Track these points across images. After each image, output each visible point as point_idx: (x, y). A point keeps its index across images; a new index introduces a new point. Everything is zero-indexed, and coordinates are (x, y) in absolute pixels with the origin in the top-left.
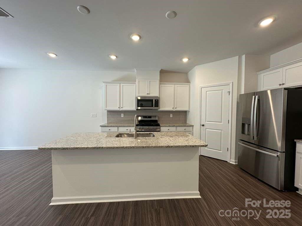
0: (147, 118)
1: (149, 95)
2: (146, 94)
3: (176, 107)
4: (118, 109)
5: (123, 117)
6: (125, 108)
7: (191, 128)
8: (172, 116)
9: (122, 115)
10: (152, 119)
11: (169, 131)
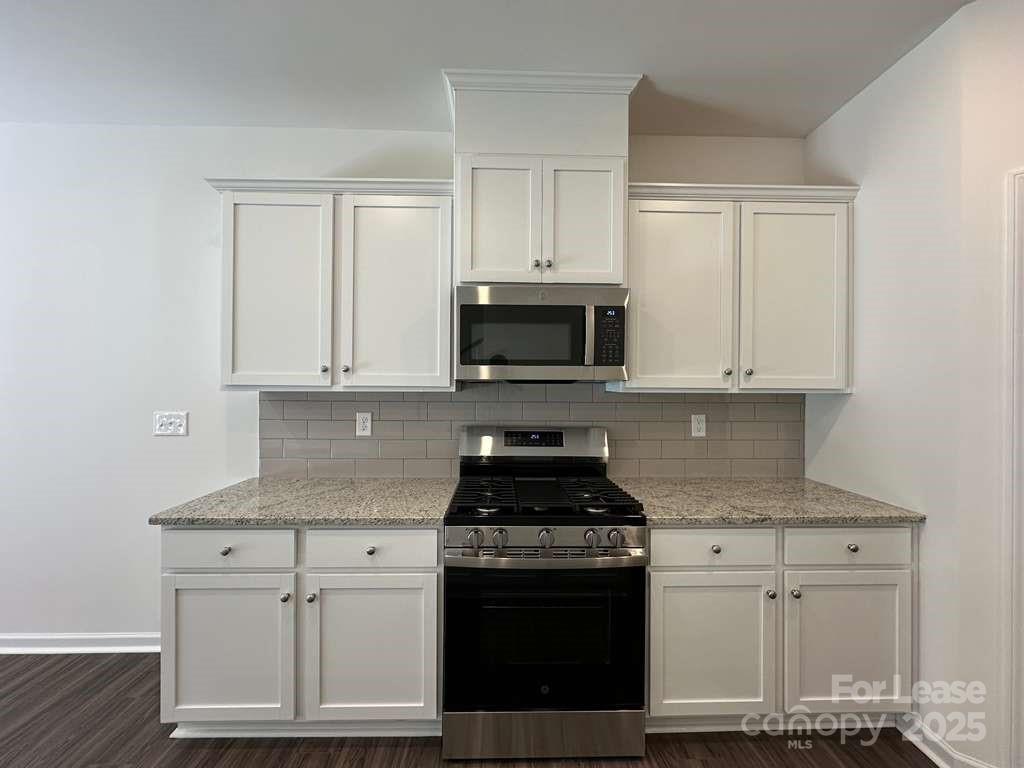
0: (534, 443)
1: (548, 277)
2: (531, 263)
3: (746, 367)
4: (321, 382)
5: (368, 433)
6: (375, 376)
7: (904, 535)
8: (703, 426)
9: (363, 425)
10: (569, 450)
11: (718, 560)
